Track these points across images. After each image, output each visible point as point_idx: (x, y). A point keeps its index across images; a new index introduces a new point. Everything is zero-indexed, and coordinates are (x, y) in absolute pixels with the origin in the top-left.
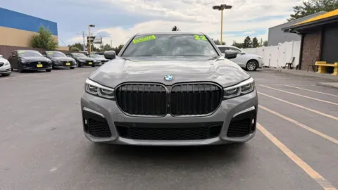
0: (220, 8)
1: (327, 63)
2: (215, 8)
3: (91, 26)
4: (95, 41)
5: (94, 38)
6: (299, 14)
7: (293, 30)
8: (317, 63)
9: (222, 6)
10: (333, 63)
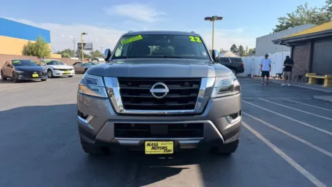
0: (211, 19)
1: (317, 75)
2: (207, 19)
3: (84, 34)
4: (85, 47)
5: (84, 44)
6: (284, 25)
7: (283, 42)
8: (307, 75)
9: (213, 17)
10: (323, 75)
